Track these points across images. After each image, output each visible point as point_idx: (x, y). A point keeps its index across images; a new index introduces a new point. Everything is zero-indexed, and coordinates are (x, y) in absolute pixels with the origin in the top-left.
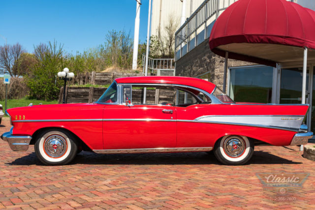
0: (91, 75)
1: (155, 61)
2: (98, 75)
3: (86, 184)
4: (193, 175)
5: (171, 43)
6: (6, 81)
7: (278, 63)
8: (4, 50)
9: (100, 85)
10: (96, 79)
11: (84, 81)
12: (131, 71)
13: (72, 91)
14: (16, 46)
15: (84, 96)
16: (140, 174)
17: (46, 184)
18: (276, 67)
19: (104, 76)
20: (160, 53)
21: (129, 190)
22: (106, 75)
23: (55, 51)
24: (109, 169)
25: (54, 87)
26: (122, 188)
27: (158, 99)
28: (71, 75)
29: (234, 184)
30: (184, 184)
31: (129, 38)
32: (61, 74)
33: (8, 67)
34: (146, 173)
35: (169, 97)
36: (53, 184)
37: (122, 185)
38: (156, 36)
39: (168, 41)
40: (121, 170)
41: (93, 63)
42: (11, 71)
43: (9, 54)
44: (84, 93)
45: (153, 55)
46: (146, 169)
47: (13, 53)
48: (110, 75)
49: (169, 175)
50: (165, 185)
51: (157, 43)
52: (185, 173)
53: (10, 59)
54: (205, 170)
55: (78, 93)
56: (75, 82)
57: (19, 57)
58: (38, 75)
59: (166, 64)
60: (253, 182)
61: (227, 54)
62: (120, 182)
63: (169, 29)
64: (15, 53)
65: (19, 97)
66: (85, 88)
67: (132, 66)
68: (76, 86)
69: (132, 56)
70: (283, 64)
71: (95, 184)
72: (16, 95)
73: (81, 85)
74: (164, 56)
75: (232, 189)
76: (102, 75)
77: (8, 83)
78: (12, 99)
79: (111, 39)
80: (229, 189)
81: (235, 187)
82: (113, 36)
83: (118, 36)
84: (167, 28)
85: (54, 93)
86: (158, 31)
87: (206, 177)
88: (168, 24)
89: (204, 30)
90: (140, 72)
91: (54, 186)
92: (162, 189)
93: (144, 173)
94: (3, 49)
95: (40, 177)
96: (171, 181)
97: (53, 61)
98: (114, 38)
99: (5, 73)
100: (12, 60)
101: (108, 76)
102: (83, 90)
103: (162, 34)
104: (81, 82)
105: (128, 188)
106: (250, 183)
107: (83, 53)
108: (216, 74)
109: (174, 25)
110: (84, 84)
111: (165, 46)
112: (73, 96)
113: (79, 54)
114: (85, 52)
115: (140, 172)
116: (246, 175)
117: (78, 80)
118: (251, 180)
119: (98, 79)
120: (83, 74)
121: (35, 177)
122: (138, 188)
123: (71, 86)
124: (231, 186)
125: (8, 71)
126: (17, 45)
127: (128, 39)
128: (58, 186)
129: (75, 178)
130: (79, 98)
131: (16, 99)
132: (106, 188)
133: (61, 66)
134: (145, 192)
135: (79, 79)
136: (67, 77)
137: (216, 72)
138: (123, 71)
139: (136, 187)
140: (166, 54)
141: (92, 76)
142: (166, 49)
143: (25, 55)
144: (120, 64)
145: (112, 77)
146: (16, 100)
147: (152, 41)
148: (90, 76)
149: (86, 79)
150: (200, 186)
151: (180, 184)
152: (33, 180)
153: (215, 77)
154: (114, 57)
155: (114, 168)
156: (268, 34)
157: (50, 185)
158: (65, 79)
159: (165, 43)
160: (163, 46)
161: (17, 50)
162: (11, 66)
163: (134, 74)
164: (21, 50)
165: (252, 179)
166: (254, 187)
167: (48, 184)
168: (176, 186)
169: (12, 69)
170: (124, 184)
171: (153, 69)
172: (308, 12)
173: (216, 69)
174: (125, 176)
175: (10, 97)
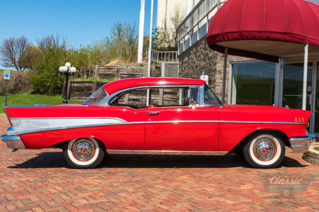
0: (95, 68)
1: (160, 54)
2: (102, 69)
3: (64, 197)
4: (181, 184)
5: (177, 35)
6: (6, 77)
7: (280, 58)
8: (10, 43)
9: (104, 78)
10: (100, 73)
11: (88, 75)
12: (135, 64)
13: (75, 85)
14: (21, 39)
15: (87, 90)
16: (125, 182)
17: (23, 197)
18: (278, 62)
19: (108, 70)
20: (167, 46)
21: (107, 204)
22: (109, 68)
23: (58, 45)
24: (94, 177)
25: (57, 82)
26: (100, 202)
27: (162, 93)
28: (73, 69)
29: (221, 196)
30: (168, 195)
31: (135, 29)
32: (62, 69)
33: (14, 61)
34: (131, 182)
35: (174, 91)
36: (28, 197)
37: (103, 197)
38: (162, 28)
39: (174, 33)
40: (107, 177)
41: (98, 56)
42: (17, 64)
43: (14, 47)
44: (87, 87)
45: (159, 47)
46: (134, 177)
47: (18, 47)
48: (113, 69)
49: (156, 184)
50: (147, 197)
51: (163, 34)
52: (173, 181)
53: (15, 52)
54: (195, 177)
55: (81, 87)
56: (79, 76)
57: (24, 50)
58: (41, 69)
59: (171, 57)
60: (243, 192)
61: (226, 50)
62: (102, 194)
63: (175, 20)
64: (20, 46)
65: (22, 92)
66: (88, 82)
67: (137, 59)
68: (79, 80)
69: (137, 49)
70: (285, 59)
71: (73, 197)
72: (19, 90)
73: (85, 79)
74: (170, 48)
75: (218, 202)
76: (106, 69)
77: (8, 78)
78: (15, 93)
79: (116, 31)
80: (214, 203)
81: (222, 200)
82: (118, 28)
83: (123, 28)
84: (173, 19)
85: (58, 88)
86: (164, 22)
87: (194, 186)
88: (174, 15)
89: (206, 23)
90: (145, 65)
91: (30, 200)
92: (143, 203)
93: (130, 182)
94: (8, 41)
95: (18, 188)
96: (156, 192)
97: (56, 55)
98: (120, 30)
99: (11, 66)
100: (18, 52)
101: (112, 70)
102: (87, 84)
103: (168, 26)
104: (85, 75)
105: (107, 202)
106: (240, 194)
107: (86, 47)
108: (217, 69)
109: (180, 16)
110: (87, 78)
111: (171, 38)
112: (76, 91)
113: (83, 47)
114: (88, 46)
115: (126, 181)
116: (238, 183)
117: (81, 74)
118: (241, 191)
119: (102, 73)
120: (87, 68)
121: (13, 188)
122: (119, 201)
123: (75, 80)
124: (218, 199)
125: (13, 65)
126: (23, 38)
127: (133, 31)
128: (34, 199)
129: (55, 189)
130: (82, 93)
131: (19, 93)
132: (84, 202)
133: (64, 60)
134: (124, 207)
135: (83, 73)
136: (69, 71)
137: (217, 67)
138: (128, 64)
139: (116, 201)
140: (172, 46)
141: (96, 70)
142: (172, 41)
143: (31, 48)
144: (125, 56)
145: (116, 70)
146: (19, 95)
147: (158, 33)
148: (94, 70)
149: (90, 73)
150: (185, 198)
151: (164, 196)
152: (10, 192)
153: (217, 72)
154: (120, 50)
155: (100, 175)
156: (267, 30)
157: (25, 199)
158: (67, 74)
159: (171, 34)
160: (168, 37)
161: (23, 42)
162: (17, 60)
163: (139, 67)
164: (27, 43)
165: (243, 188)
166: (243, 199)
167: (25, 197)
168: (160, 199)
169: (18, 62)
170: (104, 196)
171: (157, 61)
172: (308, 6)
173: (218, 64)
174: (109, 186)
175: (13, 92)
